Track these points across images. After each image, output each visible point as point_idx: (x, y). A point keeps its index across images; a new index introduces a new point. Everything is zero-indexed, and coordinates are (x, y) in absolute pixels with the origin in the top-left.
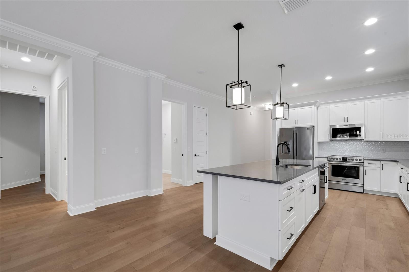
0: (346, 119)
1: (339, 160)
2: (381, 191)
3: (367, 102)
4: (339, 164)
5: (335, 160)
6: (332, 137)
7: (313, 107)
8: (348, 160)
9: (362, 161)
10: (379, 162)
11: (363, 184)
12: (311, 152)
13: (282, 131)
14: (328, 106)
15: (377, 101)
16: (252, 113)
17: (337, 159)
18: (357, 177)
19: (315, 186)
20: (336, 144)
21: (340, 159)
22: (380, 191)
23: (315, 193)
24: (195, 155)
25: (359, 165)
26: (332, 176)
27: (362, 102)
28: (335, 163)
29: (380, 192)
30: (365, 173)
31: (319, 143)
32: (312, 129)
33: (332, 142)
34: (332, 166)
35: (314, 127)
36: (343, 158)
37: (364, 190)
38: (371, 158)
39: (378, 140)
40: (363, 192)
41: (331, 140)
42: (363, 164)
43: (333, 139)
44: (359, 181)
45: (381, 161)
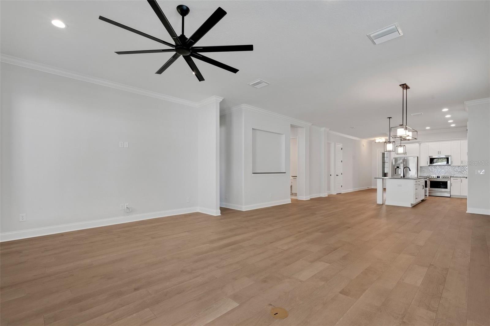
0: (439, 153)
1: (434, 178)
3: (453, 142)
4: (435, 180)
5: (432, 178)
7: (417, 144)
8: (440, 178)
10: (460, 178)
11: (450, 192)
13: (396, 160)
14: (427, 144)
15: (459, 142)
16: (364, 145)
17: (433, 177)
18: (446, 188)
19: (423, 186)
20: (433, 168)
21: (436, 177)
22: (460, 195)
23: (423, 189)
24: (337, 175)
26: (430, 188)
27: (449, 142)
28: (433, 180)
30: (451, 185)
31: (421, 167)
33: (430, 166)
34: (430, 181)
35: (418, 157)
37: (450, 195)
38: (455, 176)
39: (460, 165)
40: (450, 196)
41: (429, 165)
42: (450, 179)
43: (431, 164)
44: (448, 190)
45: (460, 177)
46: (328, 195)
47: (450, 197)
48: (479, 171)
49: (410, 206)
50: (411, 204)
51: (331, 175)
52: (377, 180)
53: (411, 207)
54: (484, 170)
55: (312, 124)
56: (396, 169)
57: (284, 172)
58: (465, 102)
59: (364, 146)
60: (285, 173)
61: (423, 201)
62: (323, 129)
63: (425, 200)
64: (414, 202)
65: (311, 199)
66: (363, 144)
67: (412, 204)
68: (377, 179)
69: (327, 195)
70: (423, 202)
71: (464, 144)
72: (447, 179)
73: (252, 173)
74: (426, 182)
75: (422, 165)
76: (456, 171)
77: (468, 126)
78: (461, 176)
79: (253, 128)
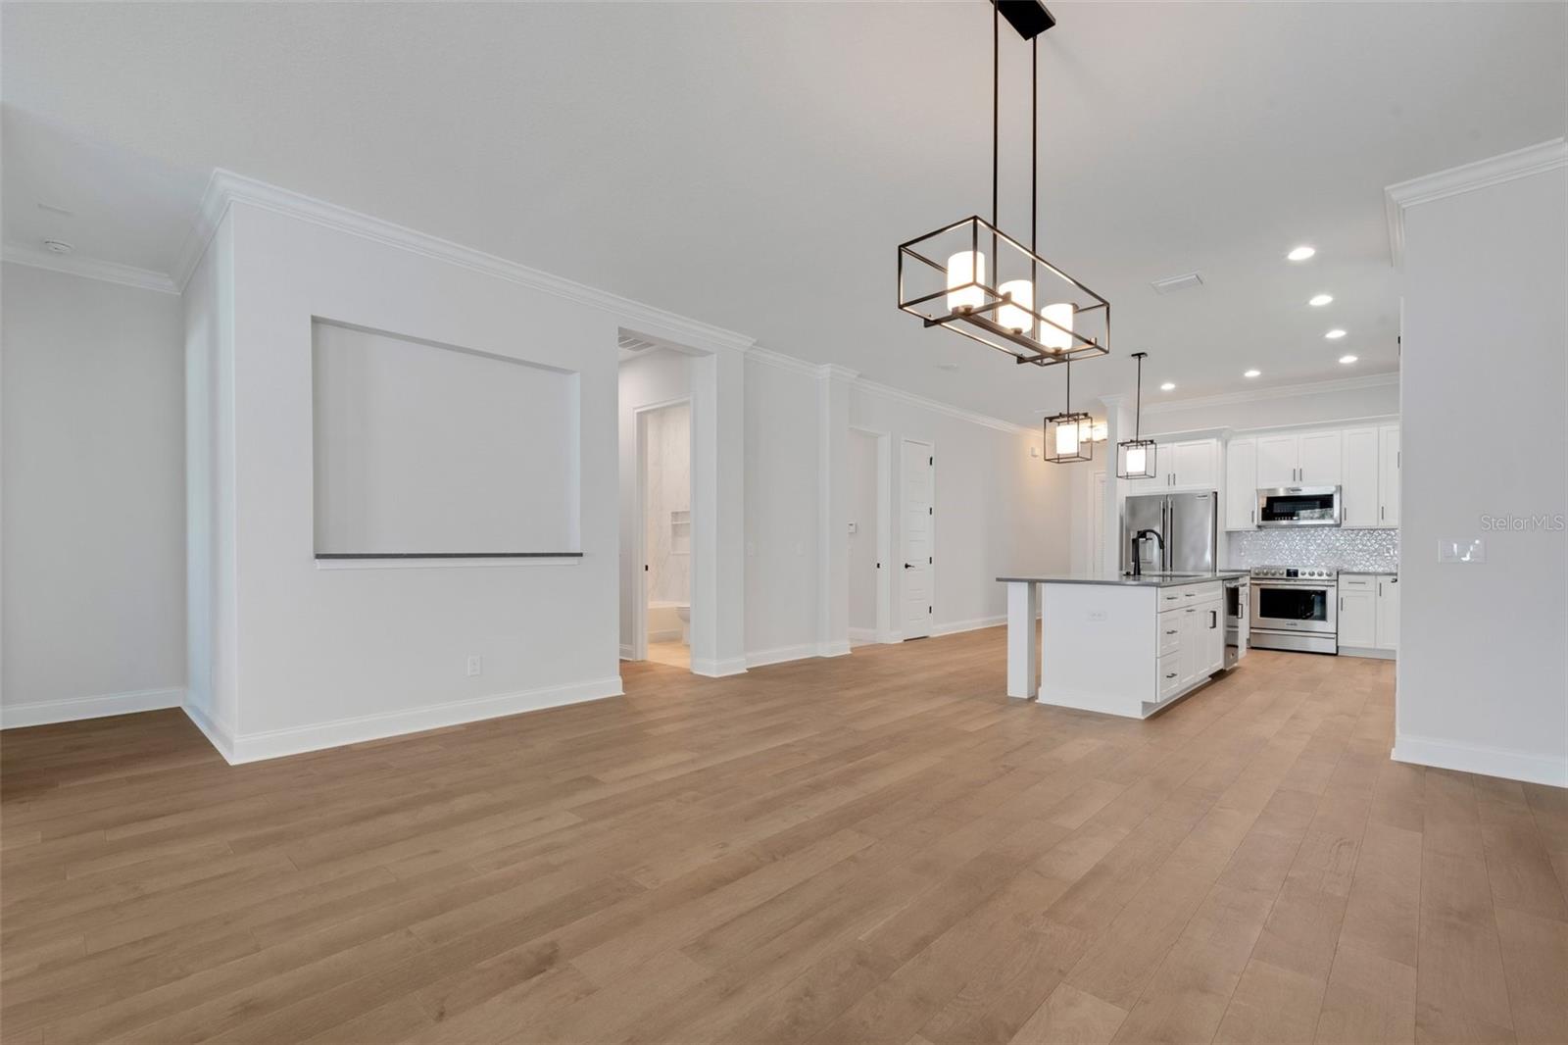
0: (1297, 474)
1: (1278, 576)
2: (1378, 647)
3: (1347, 432)
4: (1280, 587)
5: (1270, 576)
6: (1263, 519)
7: (1214, 441)
8: (1300, 576)
9: (1334, 577)
10: (1373, 577)
11: (1337, 634)
12: (1208, 557)
13: (1134, 504)
14: (1252, 440)
16: (1037, 452)
17: (1275, 573)
18: (1322, 616)
19: (1216, 611)
20: (1273, 537)
21: (1280, 573)
22: (1372, 647)
23: (1216, 623)
24: (907, 566)
25: (1327, 586)
26: (1262, 615)
27: (1335, 433)
28: (1270, 585)
29: (1374, 649)
30: (1340, 604)
31: (1229, 534)
32: (1212, 499)
33: (1263, 531)
34: (1263, 591)
35: (1216, 493)
36: (1288, 571)
37: (1337, 647)
38: (1355, 570)
39: (1373, 524)
40: (1335, 652)
41: (1259, 527)
42: (1335, 583)
43: (1265, 523)
44: (1328, 626)
45: (1376, 574)
46: (852, 649)
47: (1336, 655)
48: (1455, 546)
49: (1138, 714)
50: (1144, 703)
51: (878, 566)
52: (1006, 587)
53: (1143, 718)
54: (1477, 542)
55: (754, 340)
56: (1134, 541)
57: (579, 551)
58: (1386, 188)
59: (1035, 456)
60: (581, 555)
61: (1218, 676)
62: (825, 371)
63: (1232, 671)
64: (1159, 694)
65: (755, 673)
66: (1033, 449)
67: (1146, 705)
68: (1010, 584)
69: (849, 647)
70: (1219, 684)
71: (1387, 437)
72: (1326, 583)
73: (312, 555)
74: (1233, 595)
75: (1232, 526)
76: (1360, 550)
77: (1401, 367)
78: (1380, 570)
79: (319, 314)
